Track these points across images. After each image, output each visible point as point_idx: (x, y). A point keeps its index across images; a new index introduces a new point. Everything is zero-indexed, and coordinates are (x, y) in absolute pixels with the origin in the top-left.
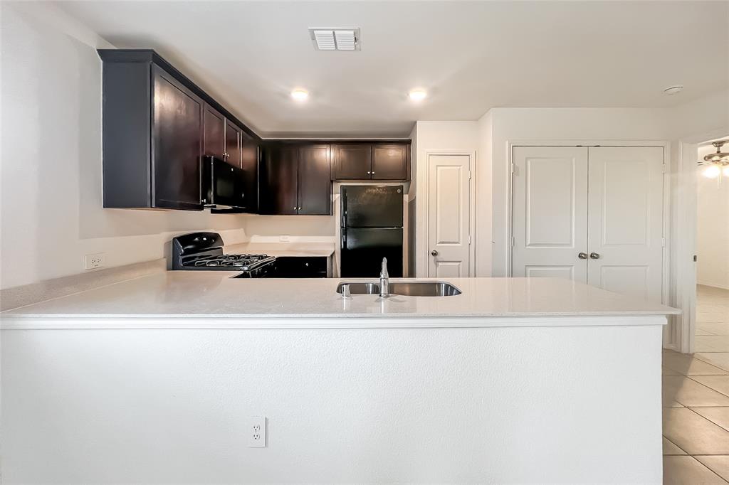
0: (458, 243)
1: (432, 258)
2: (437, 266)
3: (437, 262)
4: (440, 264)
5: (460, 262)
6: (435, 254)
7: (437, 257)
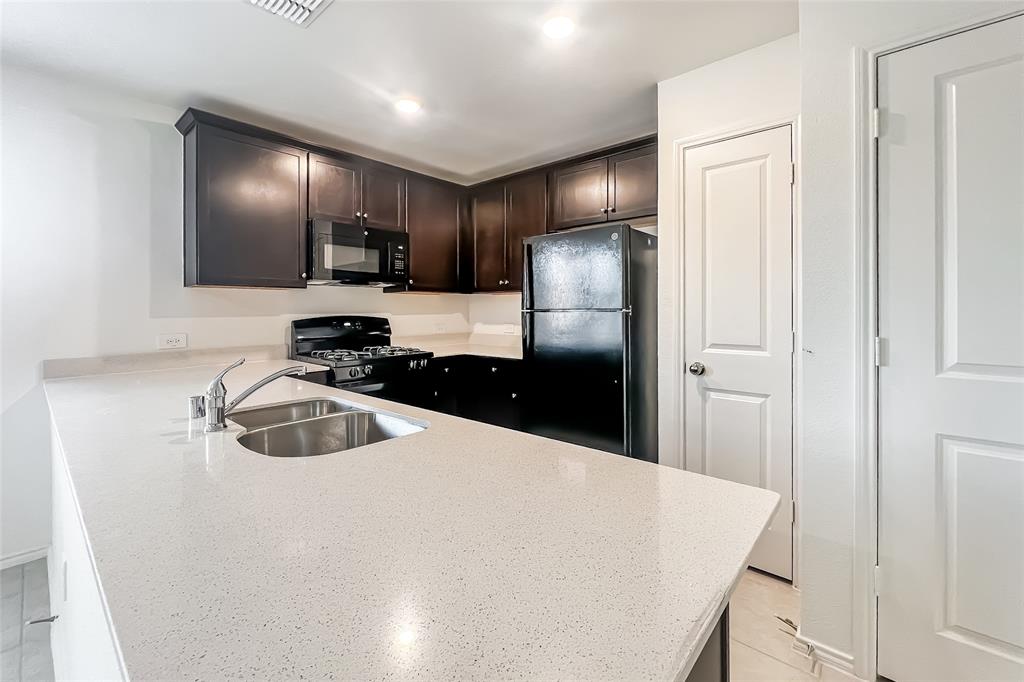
0: (758, 348)
1: (692, 378)
2: (705, 399)
3: (705, 390)
4: (713, 395)
5: (767, 396)
6: (698, 371)
7: (705, 378)
